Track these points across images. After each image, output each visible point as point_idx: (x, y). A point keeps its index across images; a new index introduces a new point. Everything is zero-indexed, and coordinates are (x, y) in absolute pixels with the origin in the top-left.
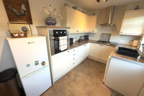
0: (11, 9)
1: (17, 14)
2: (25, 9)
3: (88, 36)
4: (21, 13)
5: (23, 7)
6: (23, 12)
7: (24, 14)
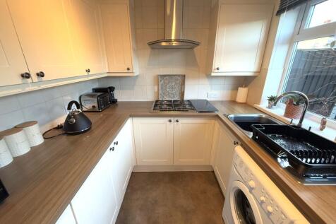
3: (112, 89)
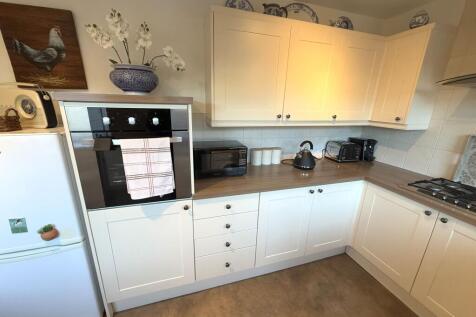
0: (21, 46)
1: (38, 59)
2: (62, 42)
4: (48, 57)
5: (55, 38)
6: (55, 53)
7: (59, 58)
